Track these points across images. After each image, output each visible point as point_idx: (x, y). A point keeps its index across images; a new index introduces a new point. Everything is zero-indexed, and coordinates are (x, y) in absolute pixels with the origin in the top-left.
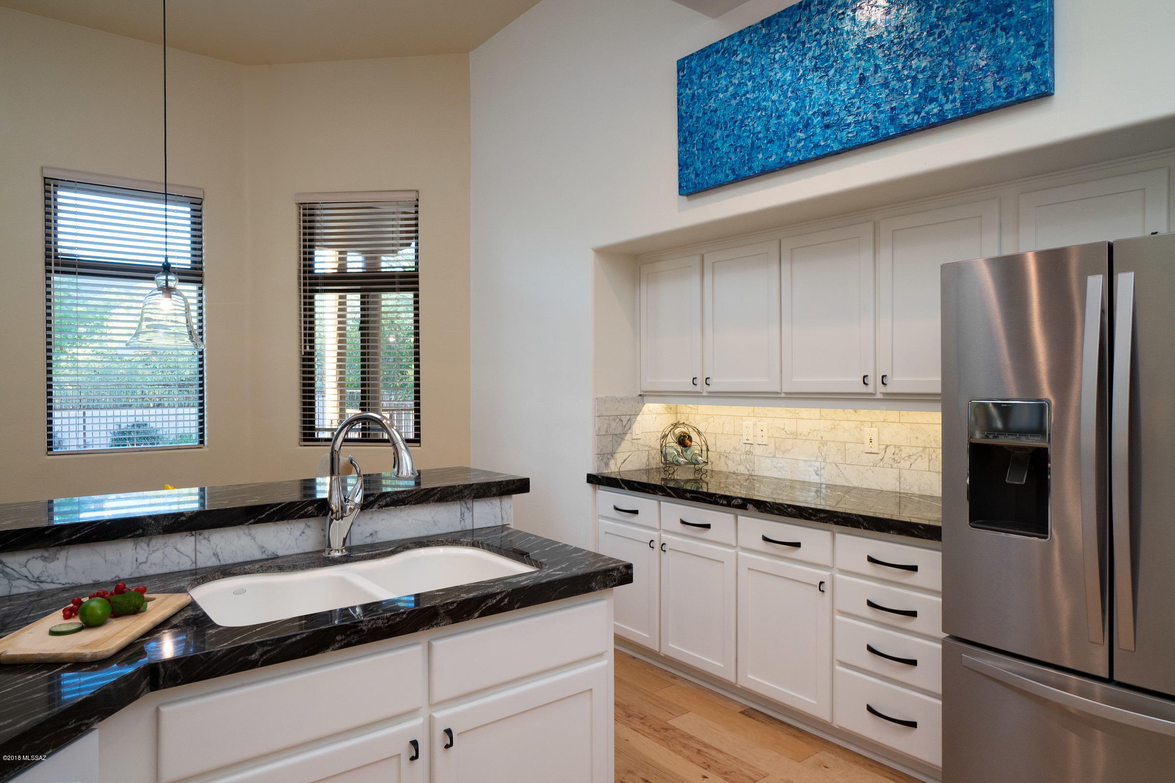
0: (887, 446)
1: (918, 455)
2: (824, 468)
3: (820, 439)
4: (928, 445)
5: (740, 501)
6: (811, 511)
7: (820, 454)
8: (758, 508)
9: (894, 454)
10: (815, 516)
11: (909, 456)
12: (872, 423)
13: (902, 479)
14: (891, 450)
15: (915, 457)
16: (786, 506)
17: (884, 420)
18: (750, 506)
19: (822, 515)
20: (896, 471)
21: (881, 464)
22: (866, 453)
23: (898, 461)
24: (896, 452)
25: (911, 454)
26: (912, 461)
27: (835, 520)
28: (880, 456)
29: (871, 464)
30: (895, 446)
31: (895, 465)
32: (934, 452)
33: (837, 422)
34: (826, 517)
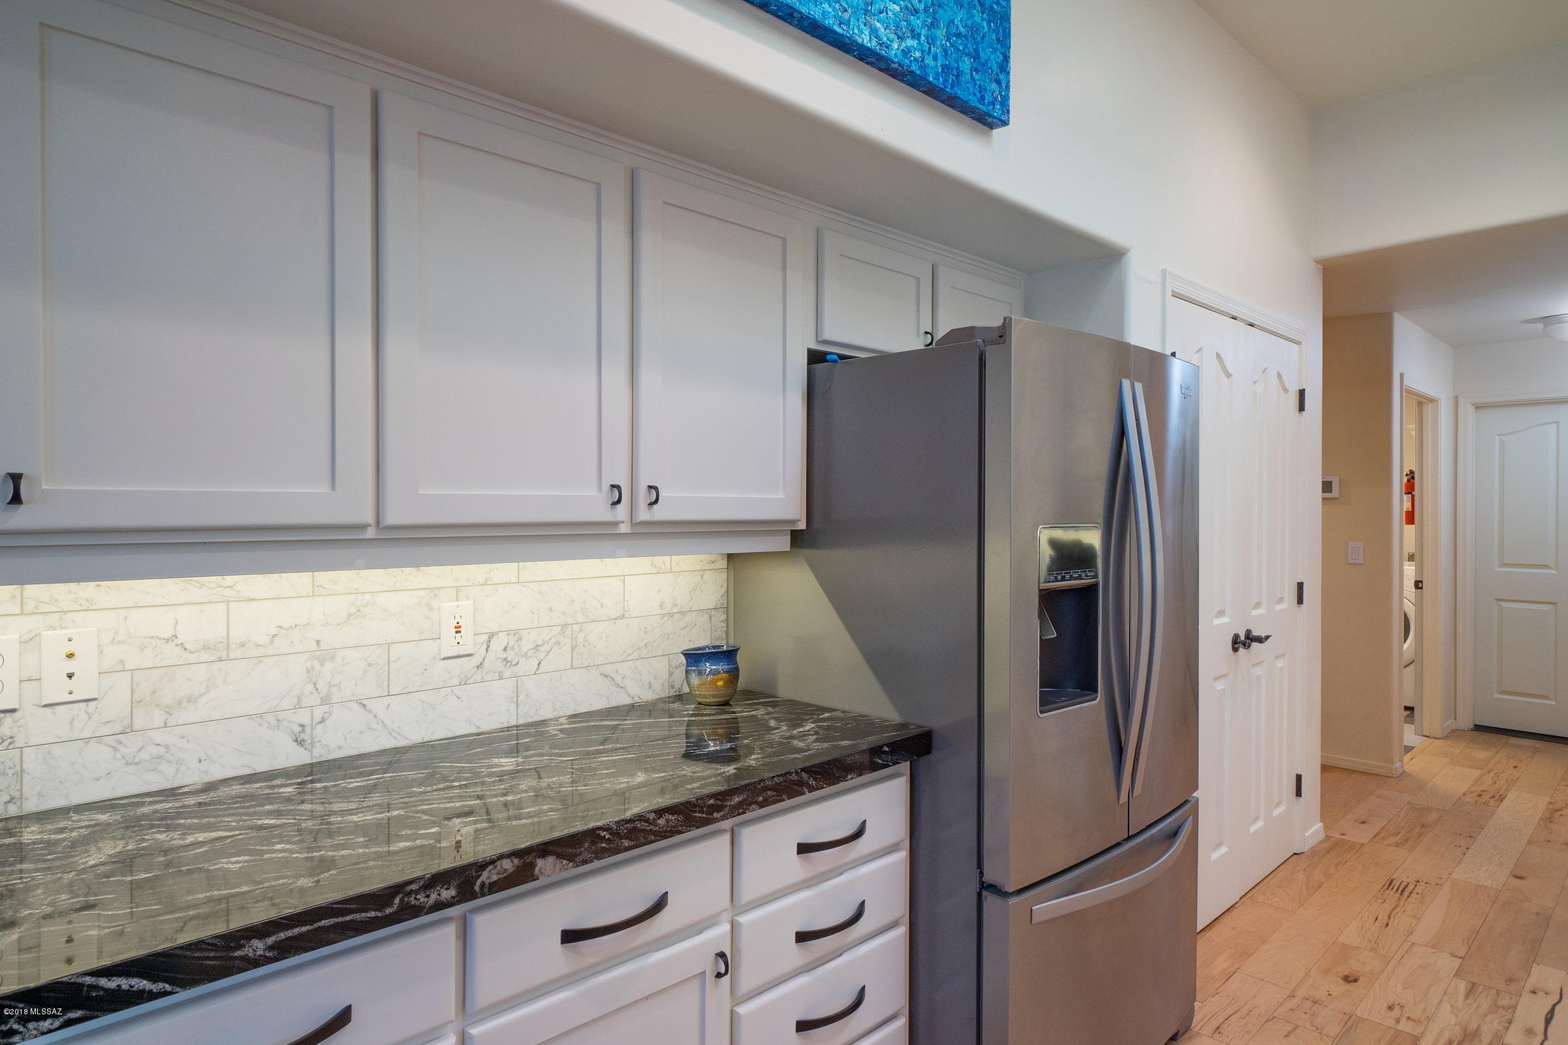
0: (492, 635)
1: (553, 641)
2: (323, 721)
3: (313, 646)
4: (570, 621)
5: (508, 865)
6: (712, 801)
7: (310, 688)
8: (571, 858)
9: (505, 649)
10: (719, 808)
11: (536, 648)
12: (458, 589)
13: (521, 697)
14: (497, 645)
15: (547, 647)
16: (652, 816)
17: (486, 580)
18: (545, 865)
19: (736, 799)
20: (509, 684)
21: (478, 677)
22: (445, 659)
23: (514, 663)
24: (511, 644)
25: (540, 643)
26: (541, 655)
27: (761, 799)
28: (475, 661)
29: (456, 682)
30: (509, 632)
31: (507, 673)
32: (581, 631)
33: (367, 597)
34: (744, 800)
